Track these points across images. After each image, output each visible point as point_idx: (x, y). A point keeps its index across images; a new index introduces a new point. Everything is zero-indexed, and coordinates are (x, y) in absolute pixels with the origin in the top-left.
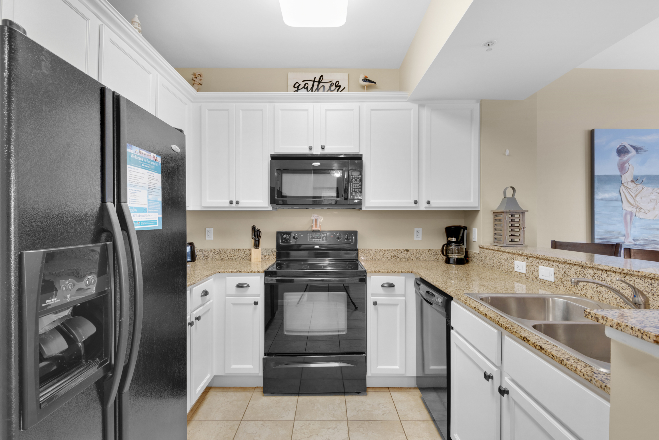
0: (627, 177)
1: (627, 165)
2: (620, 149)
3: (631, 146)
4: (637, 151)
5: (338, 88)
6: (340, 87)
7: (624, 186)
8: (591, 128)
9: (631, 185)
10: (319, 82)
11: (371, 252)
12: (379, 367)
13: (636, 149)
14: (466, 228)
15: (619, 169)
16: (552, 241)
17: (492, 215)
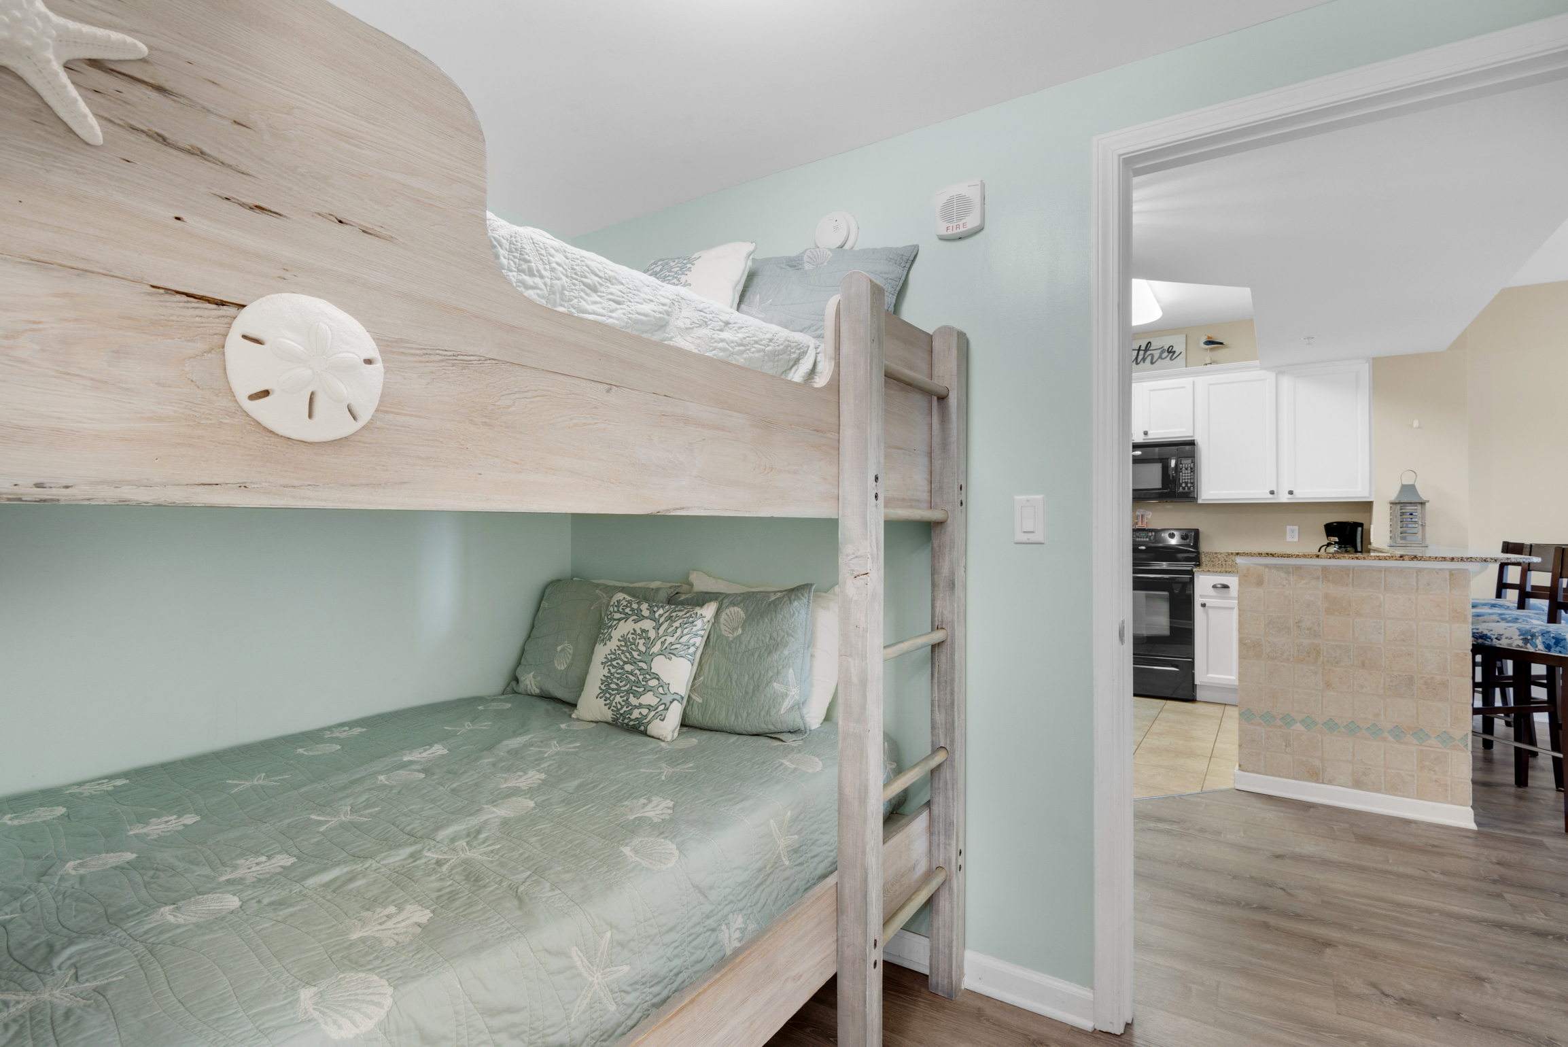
5: (1171, 354)
6: (1174, 352)
10: (1146, 350)
11: (1219, 556)
12: (1209, 675)
14: (1361, 525)
16: (1504, 543)
17: (1389, 506)
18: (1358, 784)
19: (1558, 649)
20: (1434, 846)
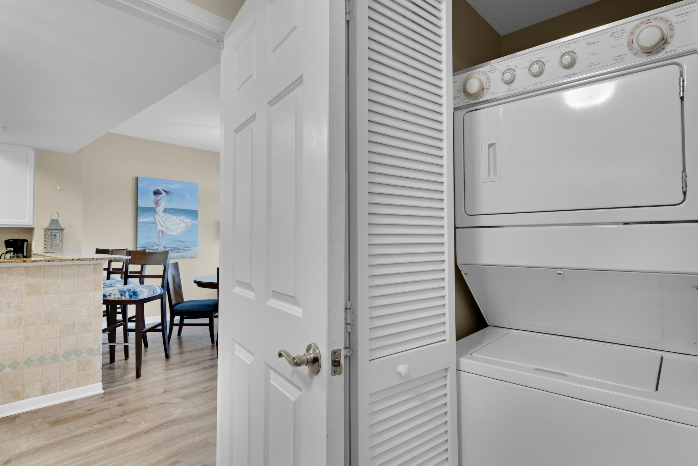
0: (160, 209)
1: (160, 201)
2: (155, 192)
3: (163, 190)
4: (167, 194)
7: (157, 214)
8: (137, 176)
9: (163, 214)
13: (165, 191)
14: (27, 241)
15: (155, 204)
16: (97, 249)
17: (43, 231)
18: (44, 392)
19: (135, 296)
20: (89, 410)
